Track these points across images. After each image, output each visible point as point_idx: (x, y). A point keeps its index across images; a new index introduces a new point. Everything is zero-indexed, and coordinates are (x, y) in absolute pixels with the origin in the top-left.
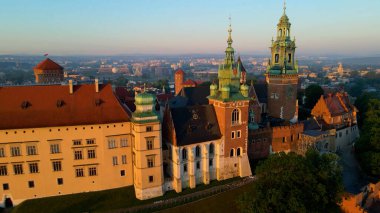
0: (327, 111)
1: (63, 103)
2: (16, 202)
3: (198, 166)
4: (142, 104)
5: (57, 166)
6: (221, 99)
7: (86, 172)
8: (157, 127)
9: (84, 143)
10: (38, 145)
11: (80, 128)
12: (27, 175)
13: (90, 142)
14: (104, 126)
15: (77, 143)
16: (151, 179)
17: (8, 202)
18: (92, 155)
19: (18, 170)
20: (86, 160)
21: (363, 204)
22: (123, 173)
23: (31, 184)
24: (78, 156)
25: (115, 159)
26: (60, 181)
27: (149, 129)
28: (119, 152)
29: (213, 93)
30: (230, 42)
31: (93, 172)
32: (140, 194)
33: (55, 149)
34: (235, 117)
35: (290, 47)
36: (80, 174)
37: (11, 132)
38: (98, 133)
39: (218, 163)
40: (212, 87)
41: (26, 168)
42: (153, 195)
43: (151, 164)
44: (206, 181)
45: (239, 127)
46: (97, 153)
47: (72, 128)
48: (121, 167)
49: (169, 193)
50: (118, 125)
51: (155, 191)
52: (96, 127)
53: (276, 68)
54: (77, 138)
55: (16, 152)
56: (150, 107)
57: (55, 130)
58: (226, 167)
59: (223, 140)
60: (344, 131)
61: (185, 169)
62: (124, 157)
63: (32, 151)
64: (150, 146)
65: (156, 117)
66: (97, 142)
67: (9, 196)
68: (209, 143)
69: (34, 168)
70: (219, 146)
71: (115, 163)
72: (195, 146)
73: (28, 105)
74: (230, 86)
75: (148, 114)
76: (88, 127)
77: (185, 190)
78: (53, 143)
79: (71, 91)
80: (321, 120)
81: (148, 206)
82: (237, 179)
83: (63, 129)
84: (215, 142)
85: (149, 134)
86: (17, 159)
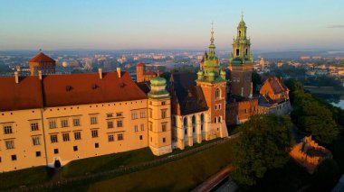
0: (271, 90)
1: (96, 87)
2: (63, 163)
3: (194, 130)
4: (158, 85)
5: (95, 134)
6: (207, 81)
7: (116, 137)
8: (168, 102)
9: (115, 116)
10: (81, 118)
11: (112, 104)
12: (73, 142)
13: (119, 115)
14: (129, 103)
15: (109, 115)
16: (164, 140)
17: (57, 163)
18: (120, 124)
19: (66, 138)
20: (116, 128)
21: (302, 150)
22: (141, 138)
23: (75, 148)
24: (110, 125)
25: (136, 127)
26: (97, 145)
27: (163, 104)
28: (139, 122)
29: (200, 78)
30: (212, 40)
31: (120, 138)
32: (156, 151)
33: (94, 121)
34: (217, 94)
35: (247, 44)
36: (111, 139)
37: (62, 108)
38: (124, 108)
39: (207, 127)
40: (200, 73)
41: (72, 136)
42: (166, 152)
43: (164, 129)
44: (199, 141)
45: (220, 101)
46: (124, 123)
47: (106, 105)
48: (140, 134)
49: (176, 150)
50: (139, 101)
51: (167, 149)
52: (123, 103)
53: (237, 59)
54: (109, 112)
55: (65, 124)
56: (163, 88)
57: (94, 106)
58: (212, 130)
59: (209, 111)
60: (282, 105)
61: (186, 132)
62: (142, 125)
63: (77, 123)
64: (164, 116)
65: (167, 95)
66: (124, 115)
67: (59, 158)
68: (200, 113)
69: (78, 136)
70: (207, 116)
71: (136, 131)
72: (191, 115)
73: (71, 88)
74: (214, 72)
75: (161, 92)
76: (117, 104)
77: (187, 147)
78: (93, 116)
79: (101, 77)
80: (268, 97)
81: (162, 159)
82: (219, 139)
83: (100, 105)
84: (204, 112)
85: (164, 107)
86: (65, 129)
